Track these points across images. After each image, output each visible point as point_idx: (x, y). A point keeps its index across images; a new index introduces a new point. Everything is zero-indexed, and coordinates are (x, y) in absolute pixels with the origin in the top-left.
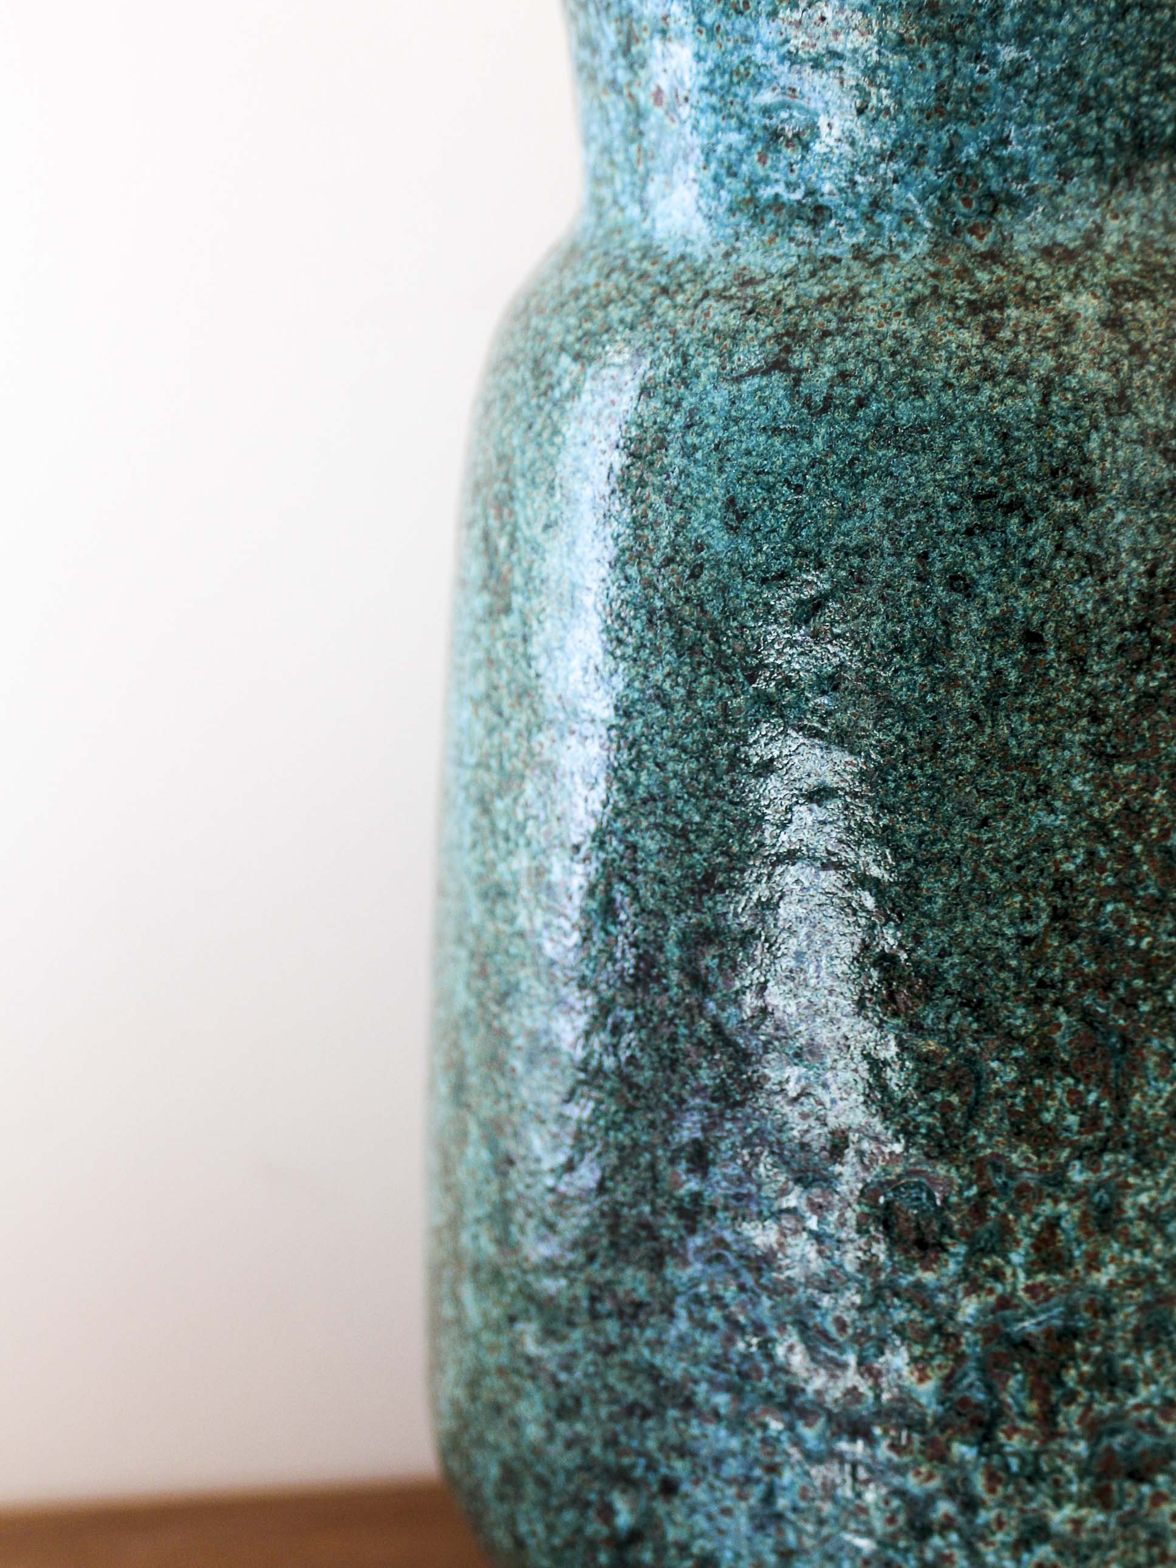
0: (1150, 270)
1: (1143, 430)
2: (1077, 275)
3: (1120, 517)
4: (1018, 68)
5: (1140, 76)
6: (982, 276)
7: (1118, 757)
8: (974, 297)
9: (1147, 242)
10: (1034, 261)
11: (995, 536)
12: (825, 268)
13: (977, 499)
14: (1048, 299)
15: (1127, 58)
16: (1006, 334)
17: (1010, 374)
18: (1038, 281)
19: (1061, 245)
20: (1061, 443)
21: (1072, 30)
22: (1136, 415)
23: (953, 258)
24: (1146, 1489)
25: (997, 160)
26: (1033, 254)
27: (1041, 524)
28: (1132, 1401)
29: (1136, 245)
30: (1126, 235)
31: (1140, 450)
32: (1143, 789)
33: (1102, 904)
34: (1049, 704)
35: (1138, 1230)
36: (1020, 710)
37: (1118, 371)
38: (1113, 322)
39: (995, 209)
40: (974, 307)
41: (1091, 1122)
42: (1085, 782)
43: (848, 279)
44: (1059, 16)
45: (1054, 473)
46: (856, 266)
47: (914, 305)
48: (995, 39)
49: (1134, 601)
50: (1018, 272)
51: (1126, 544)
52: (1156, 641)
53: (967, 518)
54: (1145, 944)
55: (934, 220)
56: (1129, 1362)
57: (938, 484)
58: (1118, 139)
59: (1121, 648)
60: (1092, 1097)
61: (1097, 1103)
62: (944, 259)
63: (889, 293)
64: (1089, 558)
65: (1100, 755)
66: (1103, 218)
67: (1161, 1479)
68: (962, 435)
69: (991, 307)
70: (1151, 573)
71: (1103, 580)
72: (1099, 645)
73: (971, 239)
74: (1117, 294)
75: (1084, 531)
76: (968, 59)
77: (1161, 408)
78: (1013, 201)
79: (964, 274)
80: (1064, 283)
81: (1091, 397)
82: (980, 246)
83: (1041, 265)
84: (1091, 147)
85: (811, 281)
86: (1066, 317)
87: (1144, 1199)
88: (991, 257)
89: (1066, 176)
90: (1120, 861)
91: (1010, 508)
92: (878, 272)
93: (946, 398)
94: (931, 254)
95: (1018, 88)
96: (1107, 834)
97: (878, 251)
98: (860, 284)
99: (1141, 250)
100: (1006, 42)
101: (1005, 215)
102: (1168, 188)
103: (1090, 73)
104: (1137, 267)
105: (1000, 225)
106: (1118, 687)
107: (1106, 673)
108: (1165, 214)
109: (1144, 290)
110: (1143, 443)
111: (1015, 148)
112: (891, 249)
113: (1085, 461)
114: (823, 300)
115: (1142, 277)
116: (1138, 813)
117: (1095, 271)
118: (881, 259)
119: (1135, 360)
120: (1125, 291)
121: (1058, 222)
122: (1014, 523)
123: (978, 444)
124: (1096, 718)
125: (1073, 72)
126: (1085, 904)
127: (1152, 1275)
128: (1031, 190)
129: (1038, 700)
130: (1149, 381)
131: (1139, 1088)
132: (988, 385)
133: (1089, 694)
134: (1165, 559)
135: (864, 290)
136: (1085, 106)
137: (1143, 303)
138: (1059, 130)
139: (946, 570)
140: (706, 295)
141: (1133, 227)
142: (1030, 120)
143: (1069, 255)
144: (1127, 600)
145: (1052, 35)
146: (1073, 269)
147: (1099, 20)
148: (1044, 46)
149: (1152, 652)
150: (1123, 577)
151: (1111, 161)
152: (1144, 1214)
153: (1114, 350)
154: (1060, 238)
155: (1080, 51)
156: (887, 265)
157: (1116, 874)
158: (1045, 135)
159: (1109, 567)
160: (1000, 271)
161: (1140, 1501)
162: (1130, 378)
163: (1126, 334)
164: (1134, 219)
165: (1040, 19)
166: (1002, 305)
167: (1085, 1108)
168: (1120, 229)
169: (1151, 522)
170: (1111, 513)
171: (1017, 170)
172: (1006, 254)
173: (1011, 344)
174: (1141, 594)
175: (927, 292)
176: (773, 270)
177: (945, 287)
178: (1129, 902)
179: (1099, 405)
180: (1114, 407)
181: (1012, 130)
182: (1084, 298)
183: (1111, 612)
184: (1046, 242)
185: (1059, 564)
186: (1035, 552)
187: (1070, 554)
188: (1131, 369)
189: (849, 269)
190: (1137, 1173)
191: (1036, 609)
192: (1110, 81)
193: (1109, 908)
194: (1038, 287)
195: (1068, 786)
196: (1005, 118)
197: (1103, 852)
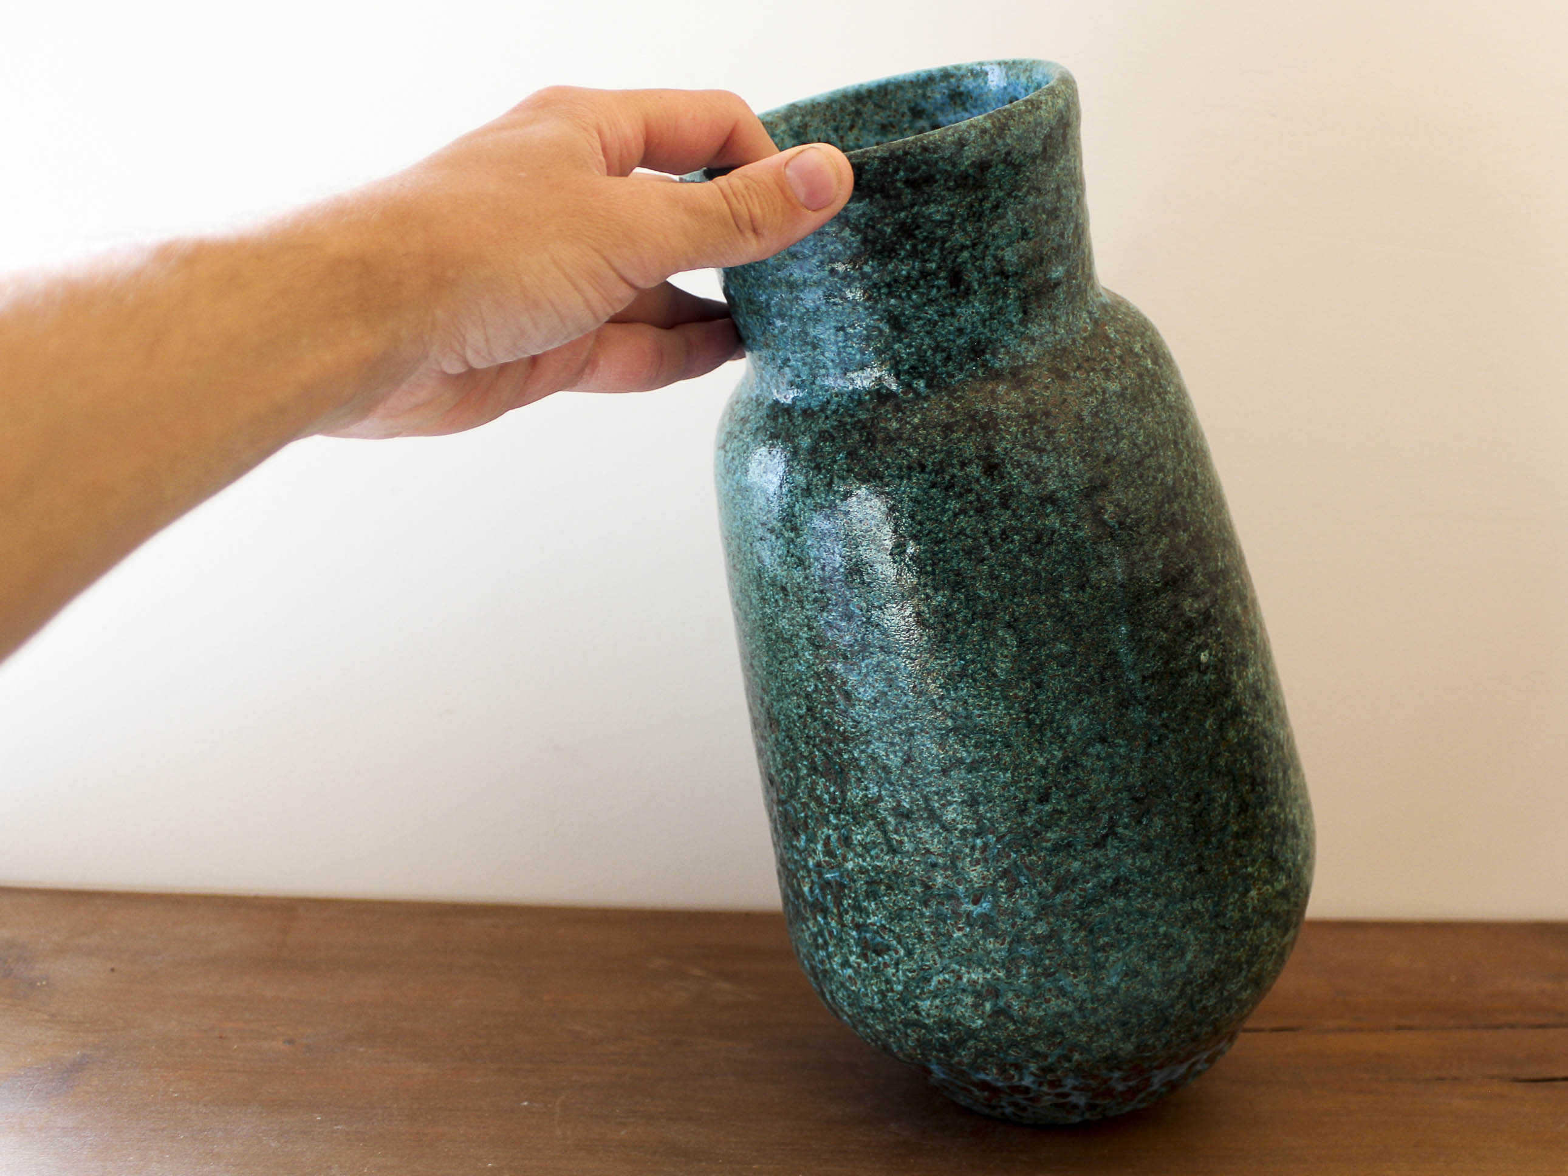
10: (798, 416)
14: (794, 436)
22: (813, 498)
24: (880, 959)
28: (869, 921)
34: (793, 618)
35: (859, 849)
41: (833, 800)
42: (810, 655)
49: (818, 580)
51: (812, 555)
56: (866, 904)
60: (832, 789)
61: (834, 792)
65: (813, 644)
67: (886, 957)
72: (807, 597)
87: (859, 837)
96: (821, 679)
104: (835, 423)
106: (817, 616)
124: (810, 629)
126: (817, 707)
127: (868, 871)
130: (820, 482)
131: (849, 790)
133: (806, 617)
152: (860, 843)
161: (879, 963)
167: (830, 793)
179: (799, 491)
187: (792, 556)
188: (813, 476)
190: (855, 826)
193: (826, 711)
197: (820, 687)
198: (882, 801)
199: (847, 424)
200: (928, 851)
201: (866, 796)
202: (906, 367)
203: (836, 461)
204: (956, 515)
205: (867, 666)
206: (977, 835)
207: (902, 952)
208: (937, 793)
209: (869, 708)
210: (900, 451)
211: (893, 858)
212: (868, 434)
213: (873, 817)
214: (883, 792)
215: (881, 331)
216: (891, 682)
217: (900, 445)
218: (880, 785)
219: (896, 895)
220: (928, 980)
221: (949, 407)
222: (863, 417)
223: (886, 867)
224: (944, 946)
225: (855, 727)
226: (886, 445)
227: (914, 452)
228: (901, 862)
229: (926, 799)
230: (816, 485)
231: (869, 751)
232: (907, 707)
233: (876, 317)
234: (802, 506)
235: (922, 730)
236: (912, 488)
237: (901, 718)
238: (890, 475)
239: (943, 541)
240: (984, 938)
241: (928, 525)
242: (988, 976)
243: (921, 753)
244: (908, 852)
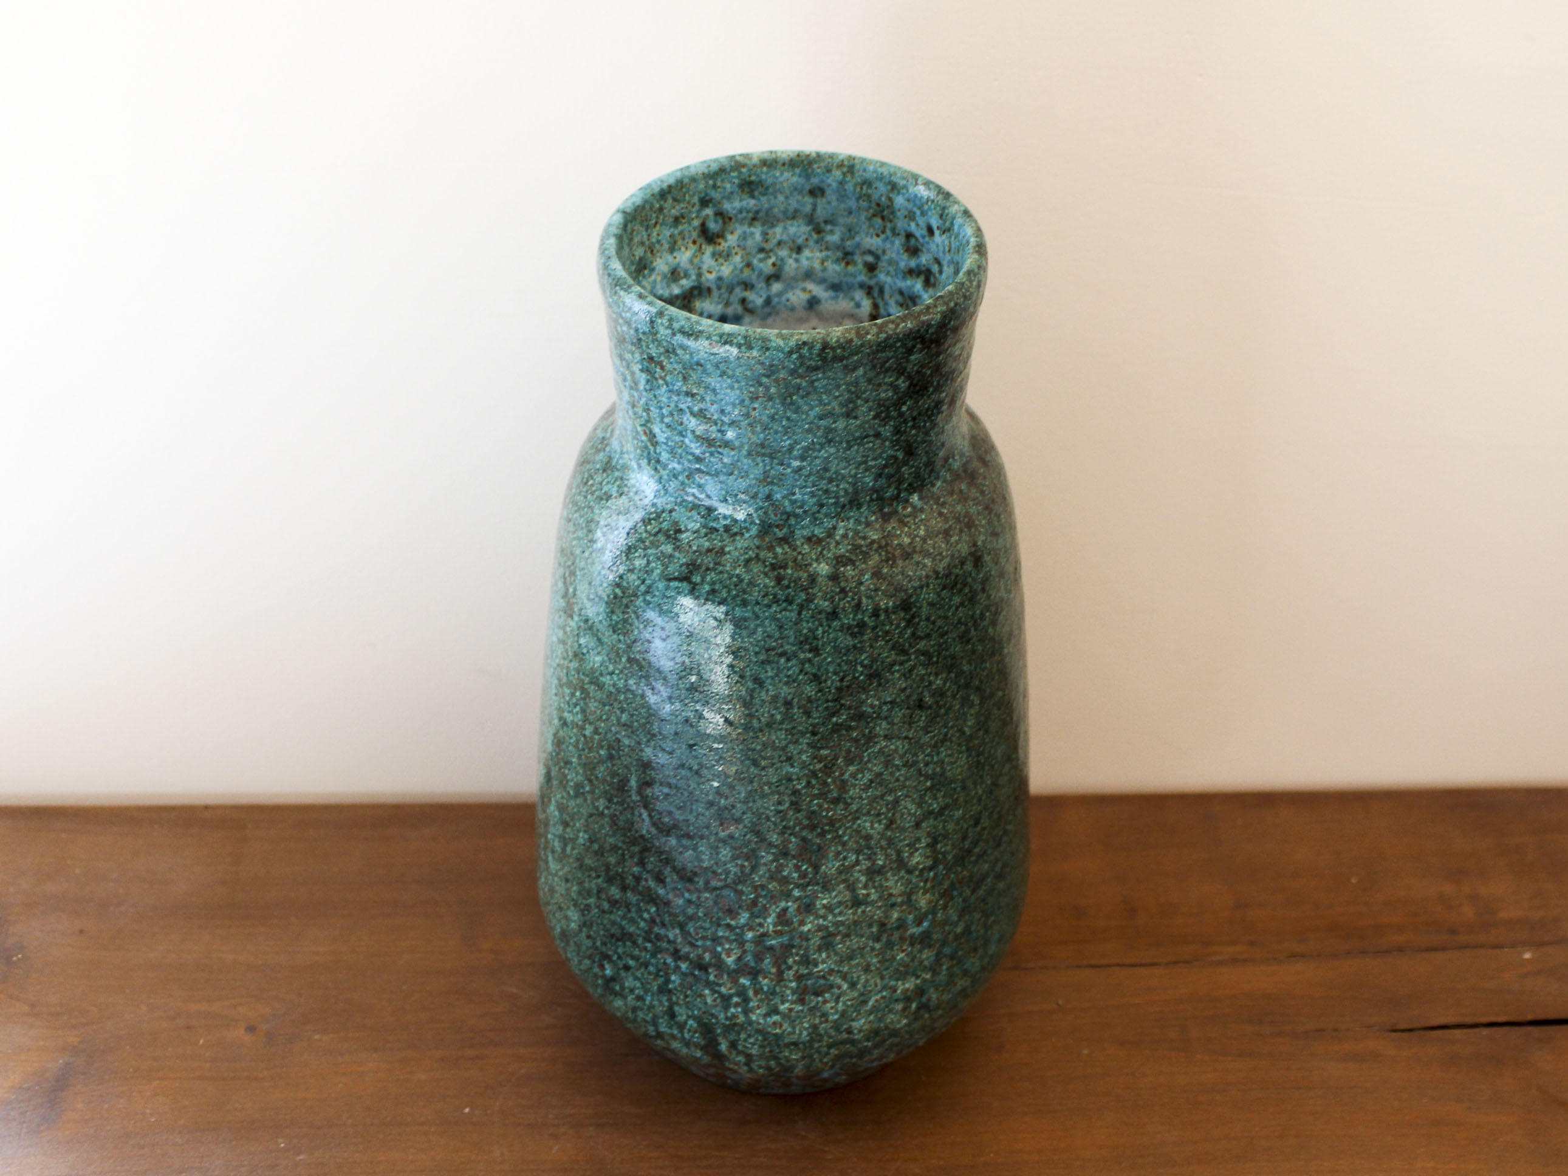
0: (856, 548)
1: (842, 626)
2: (821, 553)
3: (829, 659)
4: (800, 469)
5: (857, 468)
6: (779, 550)
7: (822, 748)
8: (774, 561)
9: (856, 532)
10: (803, 544)
11: (774, 665)
12: (712, 533)
13: (767, 650)
14: (806, 565)
15: (851, 462)
16: (785, 582)
17: (785, 601)
18: (803, 555)
19: (815, 536)
20: (805, 631)
21: (825, 455)
23: (767, 539)
24: (820, 999)
25: (790, 500)
26: (802, 540)
27: (794, 662)
28: (816, 970)
29: (851, 534)
30: (847, 530)
31: (840, 634)
32: (832, 760)
33: (811, 801)
34: (794, 728)
35: (822, 912)
36: (781, 729)
37: (833, 601)
38: (834, 577)
39: (788, 518)
40: (773, 567)
41: (803, 875)
42: (807, 757)
43: (720, 541)
44: (820, 451)
45: (801, 643)
46: (725, 536)
47: (748, 561)
48: (790, 458)
49: (833, 691)
50: (795, 550)
52: (842, 705)
53: (762, 657)
54: (830, 814)
55: (760, 520)
56: (815, 956)
57: (751, 643)
58: (846, 491)
59: (827, 708)
60: (804, 867)
61: (806, 869)
62: (763, 540)
63: (737, 554)
64: (815, 675)
65: (814, 747)
66: (837, 522)
67: (827, 995)
68: (762, 625)
69: (781, 567)
70: (842, 680)
71: (820, 683)
72: (817, 707)
73: (776, 530)
74: (838, 563)
75: (813, 665)
76: (778, 464)
77: (851, 616)
78: (796, 516)
79: (771, 548)
80: (814, 557)
81: (820, 613)
82: (780, 534)
83: (806, 546)
84: (833, 495)
85: (705, 539)
86: (812, 575)
87: (824, 901)
88: (784, 540)
89: (822, 506)
90: (822, 784)
91: (781, 655)
92: (734, 540)
93: (757, 609)
94: (757, 536)
95: (800, 476)
96: (816, 775)
97: (735, 530)
98: (726, 546)
99: (853, 538)
100: (795, 459)
101: (792, 521)
102: (869, 506)
103: (833, 469)
104: (850, 547)
105: (790, 525)
106: (824, 722)
107: (819, 718)
108: (866, 518)
109: (851, 560)
110: (841, 631)
111: (798, 496)
112: (741, 530)
113: (816, 638)
114: (709, 550)
115: (851, 553)
116: (830, 768)
117: (829, 550)
118: (736, 534)
119: (842, 596)
120: (842, 562)
121: (816, 525)
122: (783, 660)
123: (769, 629)
124: (814, 734)
125: (826, 470)
126: (805, 800)
127: (827, 927)
128: (805, 512)
129: (789, 727)
130: (847, 605)
131: (825, 864)
132: (775, 605)
133: (811, 725)
134: (849, 675)
135: (727, 549)
136: (831, 480)
137: (849, 568)
138: (819, 490)
139: (751, 676)
140: (660, 531)
141: (850, 526)
142: (805, 487)
143: (819, 541)
144: (830, 691)
145: (816, 458)
146: (819, 549)
147: (838, 451)
148: (812, 461)
149: (840, 708)
150: (829, 683)
151: (842, 499)
152: (824, 906)
153: (832, 591)
154: (816, 532)
155: (829, 462)
156: (738, 538)
157: (819, 790)
158: (812, 492)
159: (824, 678)
160: (786, 547)
161: (817, 1002)
162: (839, 604)
163: (839, 583)
164: (852, 521)
165: (810, 452)
166: (785, 567)
167: (801, 871)
168: (845, 526)
169: (843, 661)
170: (826, 658)
171: (799, 504)
172: (790, 540)
173: (788, 587)
174: (837, 689)
175: (754, 556)
176: (689, 527)
177: (762, 554)
178: (825, 799)
179: (823, 616)
180: (830, 617)
181: (797, 490)
182: (822, 565)
183: (823, 695)
184: (810, 534)
185: (801, 677)
186: (790, 672)
187: (806, 674)
188: (840, 600)
189: (722, 536)
190: (822, 893)
191: (790, 694)
192: (843, 471)
193: (815, 802)
194: (802, 559)
195: (800, 758)
196: (794, 486)
197: (814, 782)
198: (858, 865)
199: (862, 546)
200: (891, 895)
201: (843, 865)
202: (906, 485)
203: (861, 583)
204: (957, 609)
205: (869, 755)
206: (931, 869)
207: (845, 986)
208: (908, 845)
209: (863, 790)
210: (918, 563)
211: (856, 910)
212: (887, 552)
213: (844, 881)
214: (861, 858)
215: (896, 458)
216: (887, 764)
217: (917, 557)
218: (858, 852)
219: (851, 940)
220: (865, 1002)
221: (941, 514)
222: (875, 537)
223: (848, 919)
224: (886, 969)
225: (845, 809)
226: (905, 560)
227: (928, 562)
228: (864, 912)
229: (899, 853)
230: (844, 609)
231: (855, 826)
232: (897, 780)
233: (897, 448)
234: (827, 628)
235: (907, 796)
236: (929, 594)
237: (891, 791)
238: (913, 587)
239: (947, 633)
240: (920, 951)
241: (939, 623)
242: (918, 981)
243: (902, 815)
244: (873, 901)
